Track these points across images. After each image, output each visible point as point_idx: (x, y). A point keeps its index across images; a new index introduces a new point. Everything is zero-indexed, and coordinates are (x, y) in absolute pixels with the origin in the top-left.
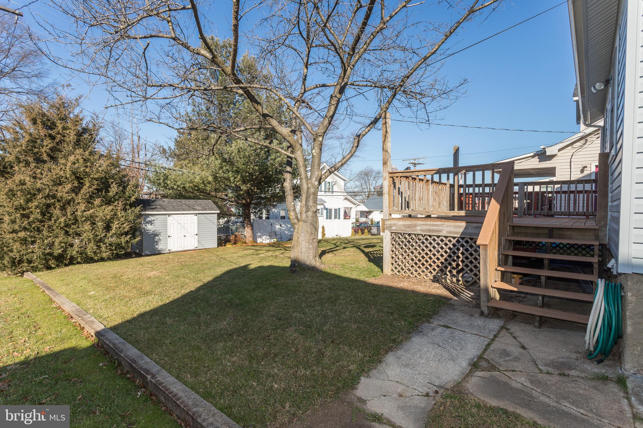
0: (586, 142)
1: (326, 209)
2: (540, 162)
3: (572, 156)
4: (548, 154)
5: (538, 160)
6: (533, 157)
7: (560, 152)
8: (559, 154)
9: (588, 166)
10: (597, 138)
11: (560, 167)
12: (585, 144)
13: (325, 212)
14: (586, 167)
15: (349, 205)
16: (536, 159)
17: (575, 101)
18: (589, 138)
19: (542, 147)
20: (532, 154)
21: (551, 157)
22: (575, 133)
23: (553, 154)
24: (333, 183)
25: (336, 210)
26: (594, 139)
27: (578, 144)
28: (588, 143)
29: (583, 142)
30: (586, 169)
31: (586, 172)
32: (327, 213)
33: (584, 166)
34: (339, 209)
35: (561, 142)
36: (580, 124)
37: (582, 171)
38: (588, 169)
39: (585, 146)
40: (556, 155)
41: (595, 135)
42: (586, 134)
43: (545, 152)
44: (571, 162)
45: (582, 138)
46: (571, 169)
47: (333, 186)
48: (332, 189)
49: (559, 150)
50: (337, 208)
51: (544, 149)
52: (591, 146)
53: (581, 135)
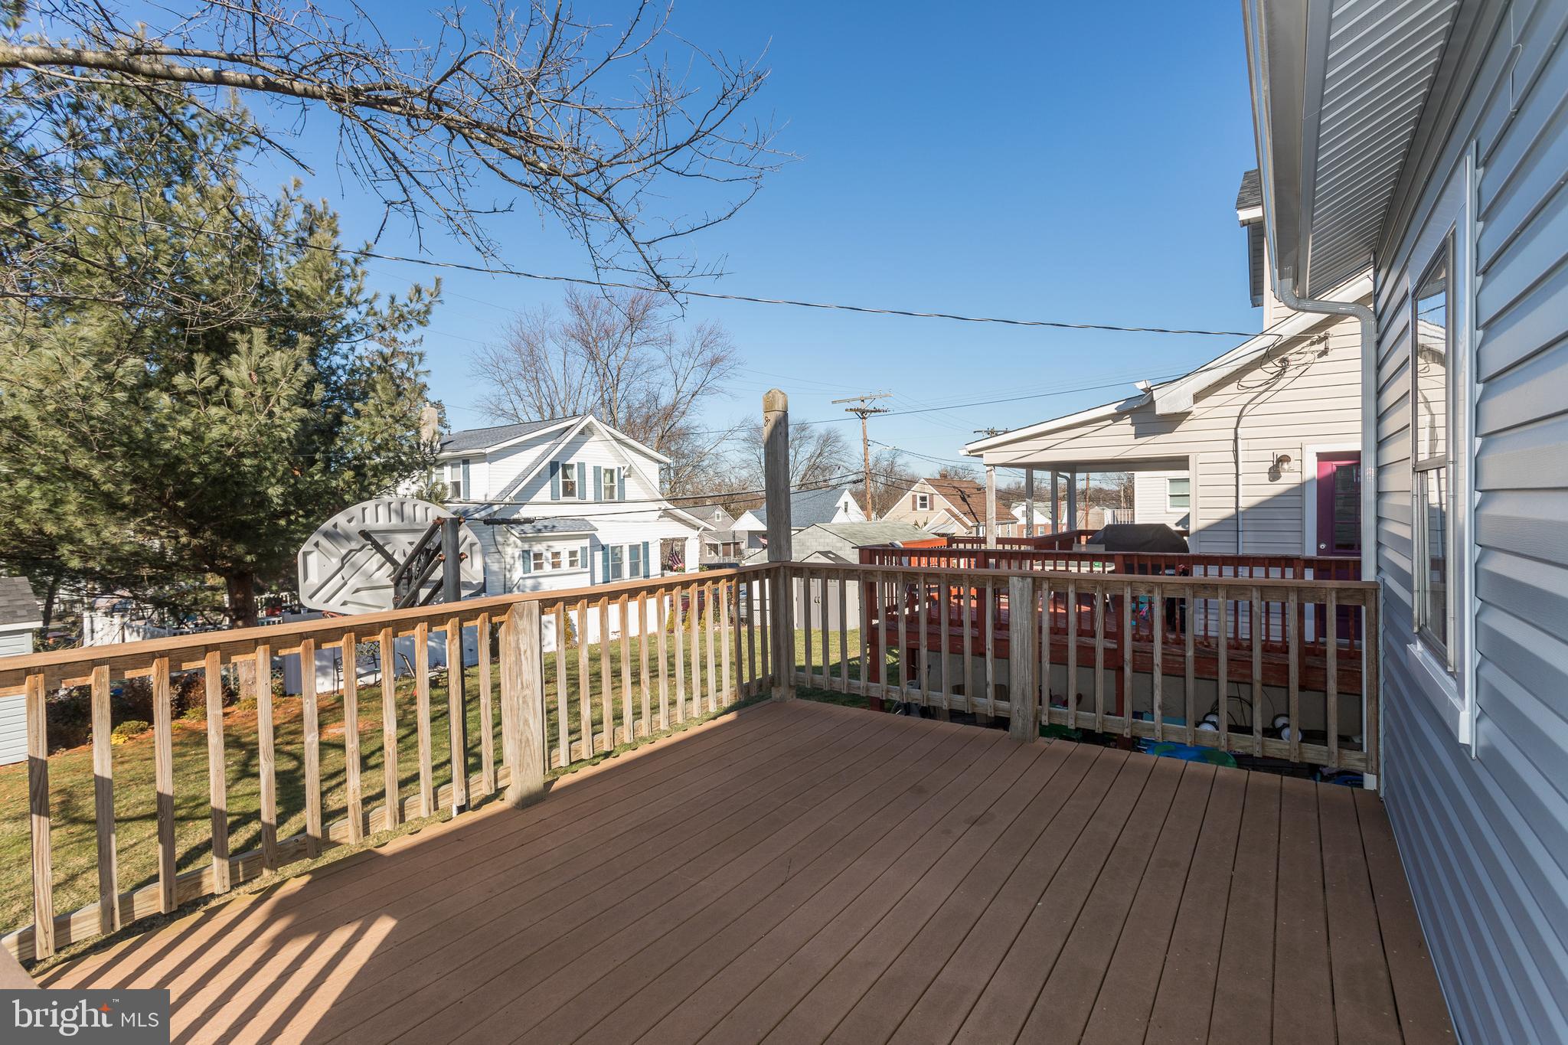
0: (1284, 369)
1: (603, 548)
2: (1137, 436)
3: (1239, 418)
4: (1161, 409)
5: (1132, 429)
6: (1116, 417)
7: (1201, 404)
8: (1197, 410)
9: (1294, 455)
10: (1320, 356)
11: (1202, 458)
12: (1279, 375)
13: (599, 556)
14: (1284, 459)
15: (675, 530)
16: (1126, 426)
17: (1244, 223)
18: (1292, 355)
19: (1141, 385)
20: (1111, 409)
21: (1172, 421)
22: (1245, 336)
23: (1179, 410)
24: (623, 473)
25: (634, 549)
26: (1309, 357)
27: (1259, 376)
28: (1291, 372)
29: (1272, 367)
30: (1286, 466)
31: (1289, 479)
32: (605, 560)
33: (1280, 453)
34: (646, 545)
35: (1202, 369)
36: (1261, 305)
37: (1274, 474)
38: (1294, 464)
39: (1282, 382)
40: (1189, 413)
41: (1313, 344)
42: (1285, 338)
43: (1152, 402)
44: (1236, 440)
45: (1268, 355)
46: (1236, 463)
47: (621, 481)
48: (622, 489)
49: (1198, 397)
50: (638, 541)
51: (1148, 390)
52: (1300, 382)
53: (1265, 342)
